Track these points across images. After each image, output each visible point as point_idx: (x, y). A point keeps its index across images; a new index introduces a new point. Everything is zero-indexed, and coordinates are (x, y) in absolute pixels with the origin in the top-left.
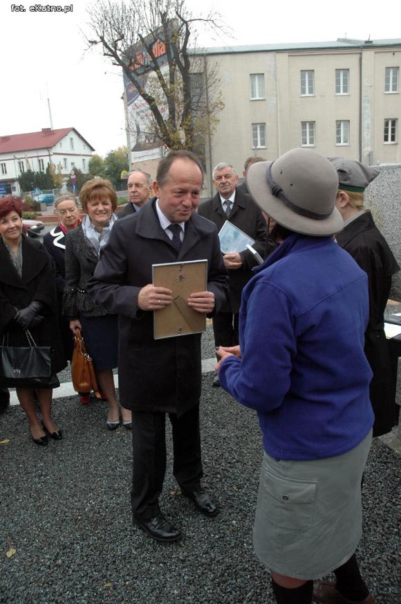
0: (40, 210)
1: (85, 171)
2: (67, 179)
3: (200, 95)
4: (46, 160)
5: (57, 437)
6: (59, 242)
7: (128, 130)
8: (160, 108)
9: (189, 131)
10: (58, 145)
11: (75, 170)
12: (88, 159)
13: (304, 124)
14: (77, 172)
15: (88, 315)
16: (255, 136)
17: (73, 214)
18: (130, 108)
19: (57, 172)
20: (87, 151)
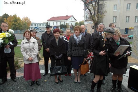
0: (63, 33)
1: (74, 25)
2: (70, 26)
3: (101, 9)
4: (66, 22)
5: (62, 81)
6: (65, 39)
7: (84, 17)
8: (92, 12)
9: (98, 17)
10: (69, 19)
11: (72, 25)
12: (75, 23)
13: (126, 17)
15: (73, 56)
16: (114, 20)
17: (69, 33)
18: (85, 12)
19: (68, 25)
20: (75, 21)
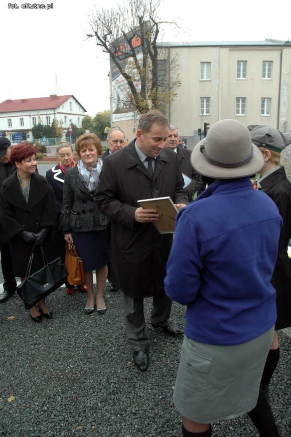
0: (46, 153)
1: (79, 126)
2: (66, 131)
3: (164, 75)
4: (52, 117)
6: (58, 176)
7: (111, 99)
8: (135, 83)
9: (154, 100)
10: (61, 107)
11: (72, 125)
12: (82, 118)
13: (238, 99)
14: (73, 126)
16: (202, 106)
18: (113, 83)
19: (59, 126)
20: (81, 112)
